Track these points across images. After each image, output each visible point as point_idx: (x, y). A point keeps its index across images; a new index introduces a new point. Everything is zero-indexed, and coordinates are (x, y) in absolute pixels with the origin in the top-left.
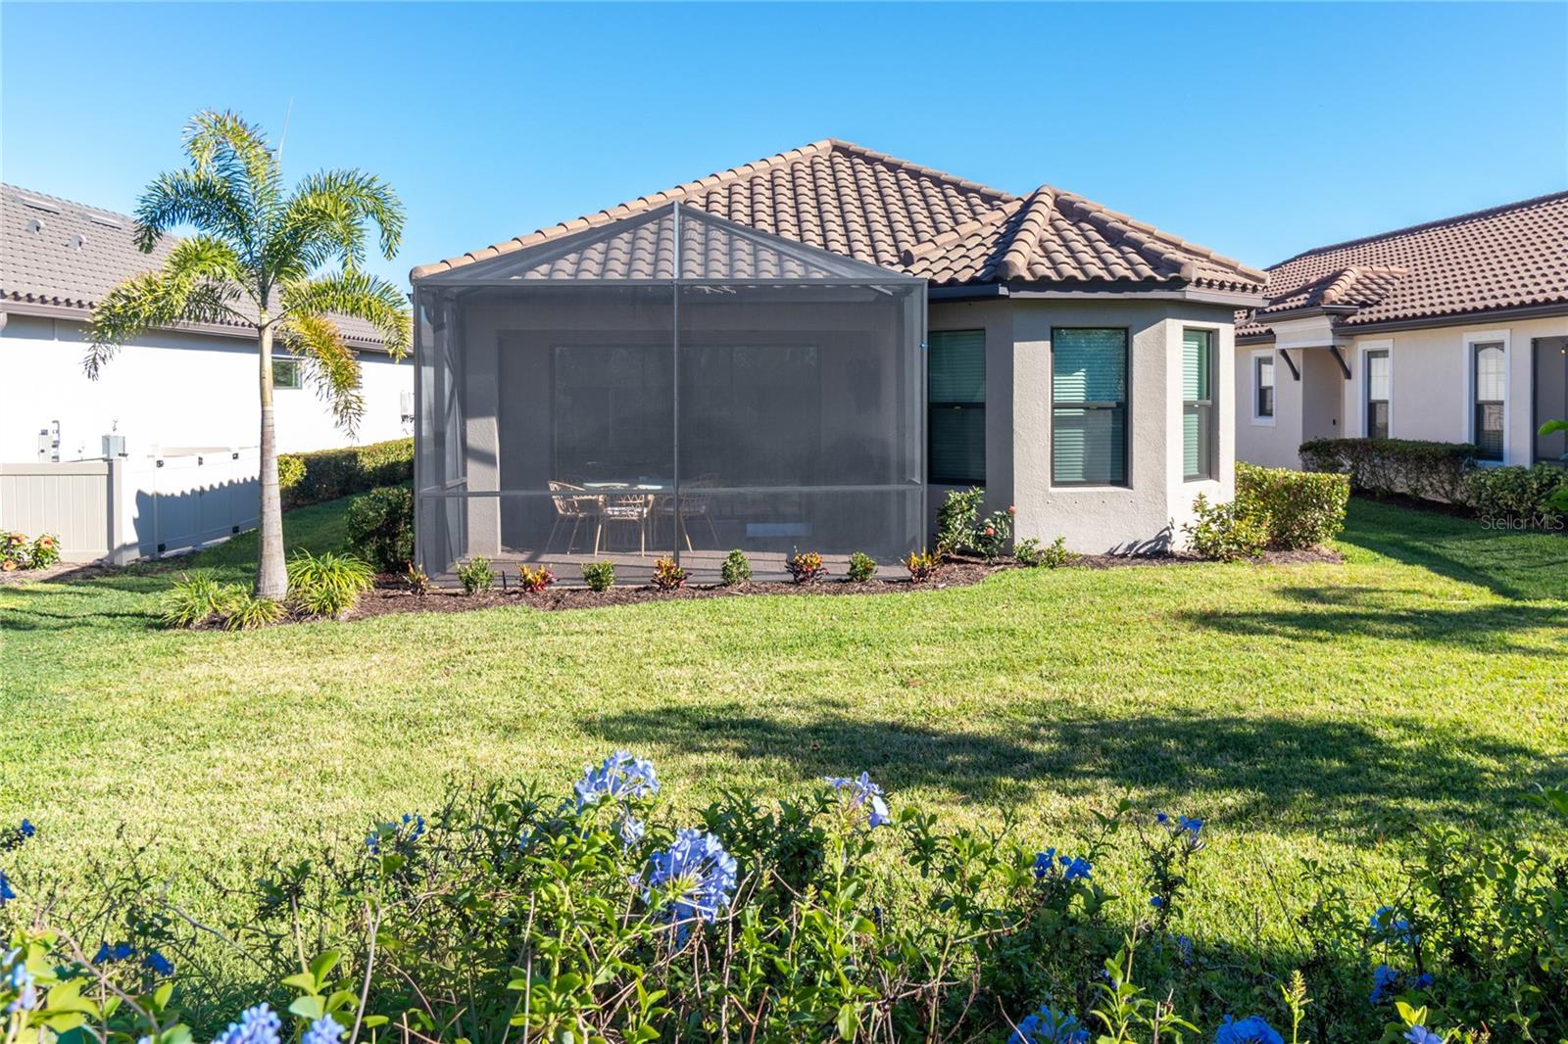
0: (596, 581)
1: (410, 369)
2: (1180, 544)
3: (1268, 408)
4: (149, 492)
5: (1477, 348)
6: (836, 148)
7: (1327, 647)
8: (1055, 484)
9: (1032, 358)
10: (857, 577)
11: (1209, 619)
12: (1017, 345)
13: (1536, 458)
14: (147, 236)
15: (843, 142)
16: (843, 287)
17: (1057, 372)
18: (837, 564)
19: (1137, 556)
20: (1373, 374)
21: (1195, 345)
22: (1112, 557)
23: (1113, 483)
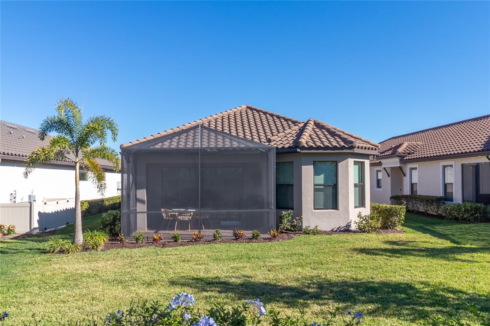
0: (175, 239)
1: (120, 175)
2: (353, 227)
3: (380, 185)
4: (42, 212)
5: (444, 167)
6: (248, 107)
7: (400, 259)
8: (315, 209)
9: (308, 171)
10: (254, 238)
11: (363, 251)
12: (303, 166)
13: (463, 201)
14: (43, 135)
15: (250, 106)
16: (250, 149)
17: (315, 175)
18: (248, 234)
19: (340, 231)
20: (412, 175)
21: (357, 166)
22: (333, 232)
23: (333, 209)
